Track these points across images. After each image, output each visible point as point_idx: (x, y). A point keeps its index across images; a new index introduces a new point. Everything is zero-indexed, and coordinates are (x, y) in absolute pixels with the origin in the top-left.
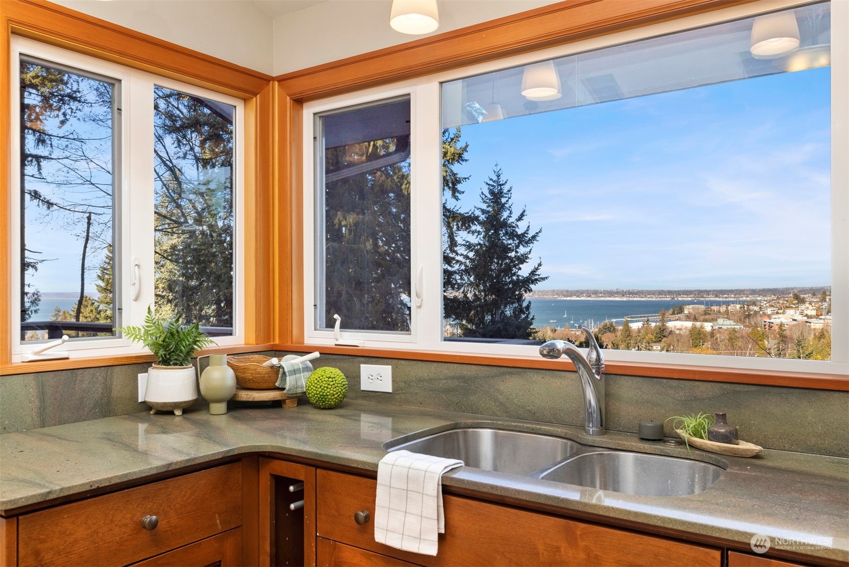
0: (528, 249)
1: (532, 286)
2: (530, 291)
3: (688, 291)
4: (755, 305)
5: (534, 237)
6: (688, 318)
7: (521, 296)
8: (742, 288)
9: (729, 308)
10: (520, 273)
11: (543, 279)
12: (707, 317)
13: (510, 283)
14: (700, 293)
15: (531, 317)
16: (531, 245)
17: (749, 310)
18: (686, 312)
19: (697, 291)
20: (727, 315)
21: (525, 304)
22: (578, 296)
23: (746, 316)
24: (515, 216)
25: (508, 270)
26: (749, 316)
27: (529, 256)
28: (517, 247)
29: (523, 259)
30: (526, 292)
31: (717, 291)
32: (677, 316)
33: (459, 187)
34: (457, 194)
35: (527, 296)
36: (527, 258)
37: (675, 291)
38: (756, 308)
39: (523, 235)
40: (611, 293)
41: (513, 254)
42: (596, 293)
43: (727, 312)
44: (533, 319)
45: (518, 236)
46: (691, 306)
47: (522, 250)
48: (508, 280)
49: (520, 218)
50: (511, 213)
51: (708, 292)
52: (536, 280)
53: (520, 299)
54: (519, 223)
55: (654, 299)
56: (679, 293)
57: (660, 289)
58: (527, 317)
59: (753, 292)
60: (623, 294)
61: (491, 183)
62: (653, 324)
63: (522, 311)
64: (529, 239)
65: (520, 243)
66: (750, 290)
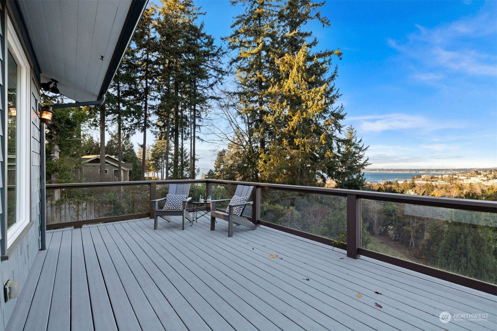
0: (363, 153)
1: (365, 167)
2: (364, 168)
3: (423, 169)
4: (456, 175)
5: (366, 149)
6: (423, 180)
7: (360, 171)
8: (449, 168)
9: (443, 176)
10: (360, 162)
11: (370, 164)
12: (433, 180)
13: (355, 166)
14: (429, 170)
15: (364, 178)
16: (365, 151)
17: (453, 177)
18: (423, 177)
19: (428, 169)
20: (442, 179)
21: (361, 174)
22: (375, 171)
23: (451, 180)
24: (358, 140)
25: (355, 161)
26: (453, 179)
27: (364, 156)
28: (359, 152)
29: (361, 157)
30: (362, 169)
31: (437, 169)
32: (419, 179)
33: (342, 129)
34: (341, 132)
35: (362, 171)
36: (363, 156)
37: (417, 170)
38: (457, 177)
39: (361, 148)
40: (389, 170)
41: (357, 155)
42: (382, 170)
43: (442, 178)
44: (365, 179)
45: (359, 148)
46: (425, 175)
47: (361, 153)
48: (355, 165)
49: (360, 142)
50: (356, 139)
51: (432, 170)
52: (367, 165)
53: (359, 172)
54: (359, 143)
55: (408, 172)
56: (419, 170)
57: (410, 168)
58: (362, 179)
59: (454, 170)
60: (394, 170)
61: (349, 129)
62: (409, 182)
63: (360, 176)
64: (364, 150)
65: (360, 150)
66: (452, 169)
